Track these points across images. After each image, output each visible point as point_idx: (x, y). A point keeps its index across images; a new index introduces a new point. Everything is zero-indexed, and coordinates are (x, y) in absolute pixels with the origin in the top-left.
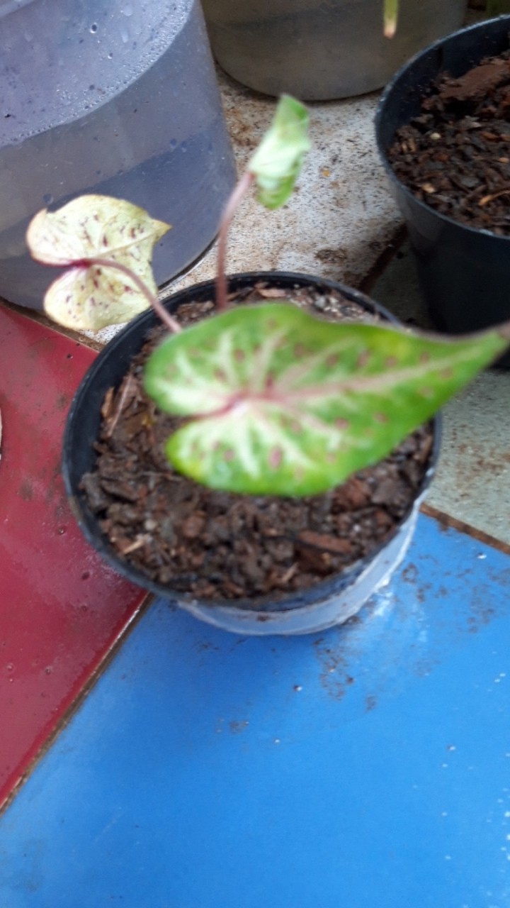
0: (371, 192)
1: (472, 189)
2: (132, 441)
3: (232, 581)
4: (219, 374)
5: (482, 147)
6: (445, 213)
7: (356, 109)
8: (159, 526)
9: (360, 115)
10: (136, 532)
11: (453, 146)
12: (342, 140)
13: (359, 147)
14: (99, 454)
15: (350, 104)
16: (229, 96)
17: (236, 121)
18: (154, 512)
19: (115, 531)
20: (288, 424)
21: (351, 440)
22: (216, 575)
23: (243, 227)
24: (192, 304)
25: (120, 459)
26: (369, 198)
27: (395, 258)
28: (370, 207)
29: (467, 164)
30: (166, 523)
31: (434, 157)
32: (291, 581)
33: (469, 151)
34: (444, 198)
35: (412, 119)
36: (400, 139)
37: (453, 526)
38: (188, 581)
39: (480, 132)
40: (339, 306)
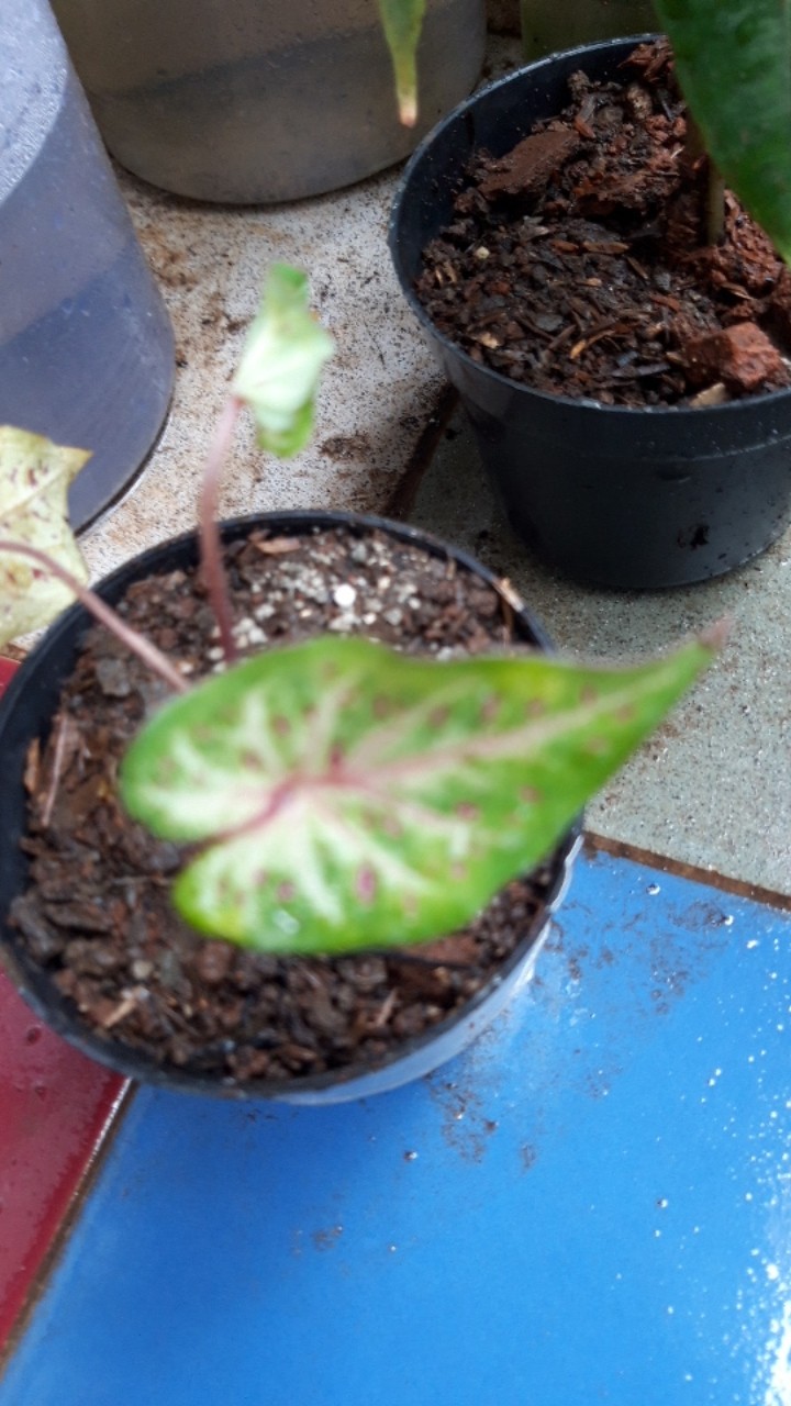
0: (388, 338)
1: (555, 333)
2: (85, 825)
3: (294, 1041)
4: (250, 760)
5: (559, 264)
6: (519, 380)
7: (343, 208)
8: (157, 967)
9: (351, 219)
10: (120, 987)
11: (512, 268)
12: (331, 260)
13: (358, 269)
14: (31, 857)
15: (333, 203)
16: (140, 209)
17: (157, 247)
18: (143, 945)
19: (83, 989)
20: (377, 823)
21: (486, 836)
22: (267, 1033)
23: (198, 416)
24: (150, 580)
25: (70, 861)
26: (389, 350)
27: (443, 439)
28: (391, 361)
29: (537, 294)
30: (168, 961)
31: (487, 288)
32: (390, 1021)
33: (540, 273)
34: (516, 354)
35: (443, 229)
36: (431, 264)
37: (603, 850)
38: (222, 1055)
39: (550, 241)
40: (390, 555)
